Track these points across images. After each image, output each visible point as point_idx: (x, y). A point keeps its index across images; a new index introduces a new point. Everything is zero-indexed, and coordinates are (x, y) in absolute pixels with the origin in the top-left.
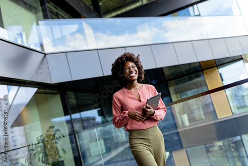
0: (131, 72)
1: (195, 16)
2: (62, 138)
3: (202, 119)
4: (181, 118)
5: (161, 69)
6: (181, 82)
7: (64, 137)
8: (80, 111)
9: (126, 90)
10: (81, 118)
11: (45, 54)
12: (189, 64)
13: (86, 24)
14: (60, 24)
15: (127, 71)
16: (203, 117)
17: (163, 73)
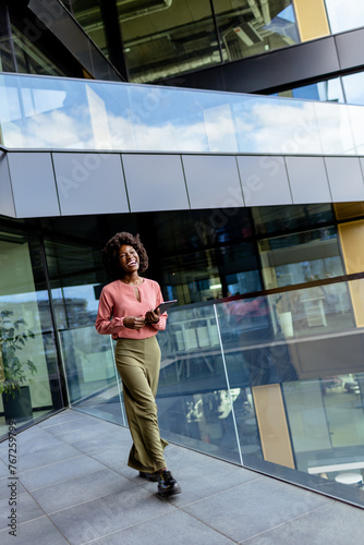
0: (129, 260)
1: (328, 101)
2: (29, 338)
3: (323, 326)
4: (277, 319)
5: (247, 210)
6: (282, 245)
7: (33, 336)
8: (62, 285)
9: (121, 283)
10: (64, 299)
11: (5, 151)
12: (305, 207)
13: (93, 93)
15: (124, 258)
16: (325, 323)
17: (252, 220)
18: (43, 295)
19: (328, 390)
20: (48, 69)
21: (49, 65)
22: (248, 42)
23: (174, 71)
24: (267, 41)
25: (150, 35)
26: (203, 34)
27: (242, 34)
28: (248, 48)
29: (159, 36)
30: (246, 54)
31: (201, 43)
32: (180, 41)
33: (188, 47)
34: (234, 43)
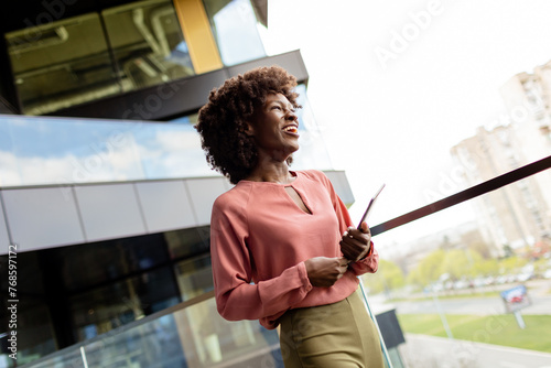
25: (48, 66)
29: (57, 67)
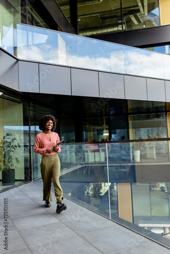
2: (18, 147)
3: (154, 159)
4: (133, 152)
5: (126, 101)
6: (139, 119)
7: (19, 146)
8: (35, 125)
10: (36, 131)
11: (18, 60)
13: (61, 37)
14: (33, 32)
16: (155, 157)
17: (127, 106)
18: (27, 128)
19: (152, 189)
20: (42, 24)
21: (42, 22)
22: (136, 22)
23: (100, 32)
24: (145, 23)
26: (115, 17)
27: (133, 19)
28: (135, 25)
30: (134, 28)
31: (114, 21)
32: (104, 19)
33: (107, 22)
34: (129, 22)
